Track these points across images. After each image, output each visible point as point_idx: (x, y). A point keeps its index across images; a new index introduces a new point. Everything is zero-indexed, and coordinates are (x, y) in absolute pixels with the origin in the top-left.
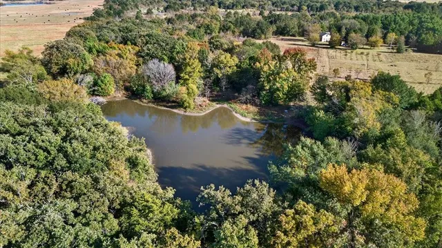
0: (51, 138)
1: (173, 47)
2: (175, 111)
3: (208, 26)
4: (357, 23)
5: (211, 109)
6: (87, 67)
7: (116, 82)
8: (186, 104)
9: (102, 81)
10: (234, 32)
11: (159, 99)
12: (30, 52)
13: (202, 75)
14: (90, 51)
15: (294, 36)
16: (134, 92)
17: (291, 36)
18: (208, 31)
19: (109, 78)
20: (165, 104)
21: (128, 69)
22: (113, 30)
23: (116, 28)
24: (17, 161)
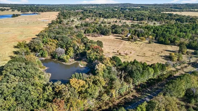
0: (24, 71)
1: (68, 42)
2: (63, 63)
3: (88, 30)
4: (143, 30)
5: (74, 62)
6: (41, 48)
7: (49, 53)
8: (66, 61)
9: (44, 53)
10: (97, 33)
11: (59, 59)
12: (26, 42)
13: (73, 52)
14: (43, 42)
15: (120, 34)
16: (53, 56)
17: (119, 34)
18: (89, 32)
19: (46, 52)
20: (61, 61)
21: (53, 49)
22: (54, 33)
23: (55, 32)
24: (17, 75)
